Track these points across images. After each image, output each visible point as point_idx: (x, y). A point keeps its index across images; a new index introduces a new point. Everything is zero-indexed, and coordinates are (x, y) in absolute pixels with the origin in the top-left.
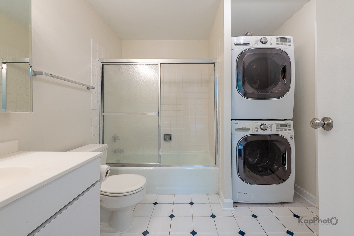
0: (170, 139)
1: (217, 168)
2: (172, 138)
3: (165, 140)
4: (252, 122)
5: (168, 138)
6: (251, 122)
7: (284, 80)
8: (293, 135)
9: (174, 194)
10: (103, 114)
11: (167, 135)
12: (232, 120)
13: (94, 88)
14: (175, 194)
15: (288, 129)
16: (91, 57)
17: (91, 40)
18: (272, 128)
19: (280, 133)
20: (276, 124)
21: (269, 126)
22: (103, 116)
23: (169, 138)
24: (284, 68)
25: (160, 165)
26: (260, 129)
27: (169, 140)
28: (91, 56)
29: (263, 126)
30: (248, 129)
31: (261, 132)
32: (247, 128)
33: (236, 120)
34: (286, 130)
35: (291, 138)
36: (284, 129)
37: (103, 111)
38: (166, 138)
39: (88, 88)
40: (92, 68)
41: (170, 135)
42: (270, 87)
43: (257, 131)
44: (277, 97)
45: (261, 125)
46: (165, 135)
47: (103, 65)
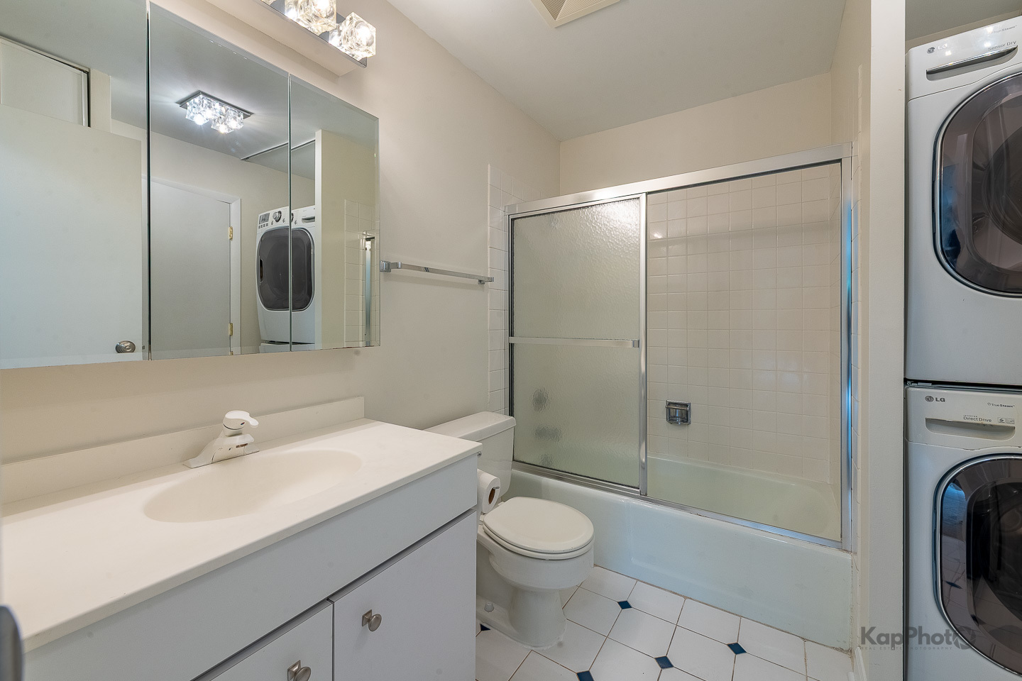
0: (685, 419)
1: (848, 557)
2: (693, 418)
3: (671, 419)
5: (679, 414)
9: (683, 596)
10: (512, 340)
11: (675, 404)
12: (907, 380)
13: (491, 280)
14: (686, 598)
16: (489, 207)
17: (489, 165)
22: (512, 346)
23: (684, 416)
25: (644, 496)
27: (683, 421)
28: (489, 204)
33: (934, 383)
37: (511, 334)
38: (672, 414)
39: (480, 281)
40: (489, 234)
41: (686, 405)
46: (670, 403)
47: (513, 220)
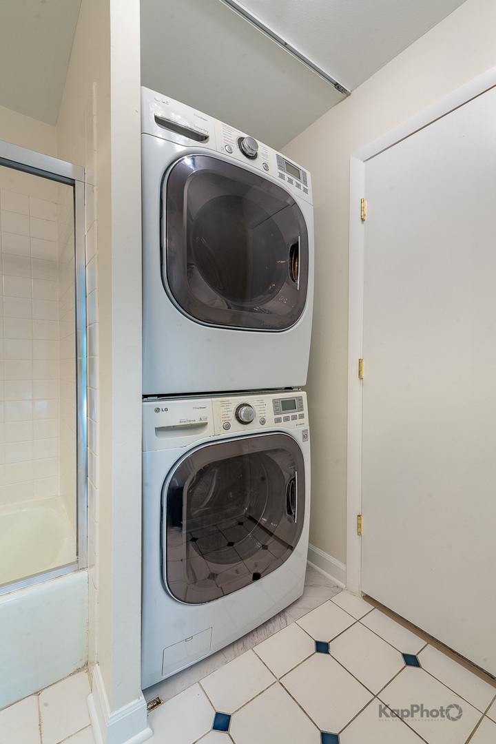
1: (84, 574)
4: (213, 399)
6: (209, 400)
7: (294, 281)
8: (308, 428)
12: (145, 396)
15: (298, 414)
18: (264, 415)
19: (282, 426)
20: (275, 401)
21: (257, 409)
24: (294, 250)
26: (236, 421)
29: (242, 413)
30: (201, 426)
31: (237, 430)
32: (198, 422)
33: (159, 396)
34: (294, 418)
35: (305, 437)
36: (290, 415)
42: (258, 298)
43: (227, 427)
44: (279, 326)
45: (238, 409)
